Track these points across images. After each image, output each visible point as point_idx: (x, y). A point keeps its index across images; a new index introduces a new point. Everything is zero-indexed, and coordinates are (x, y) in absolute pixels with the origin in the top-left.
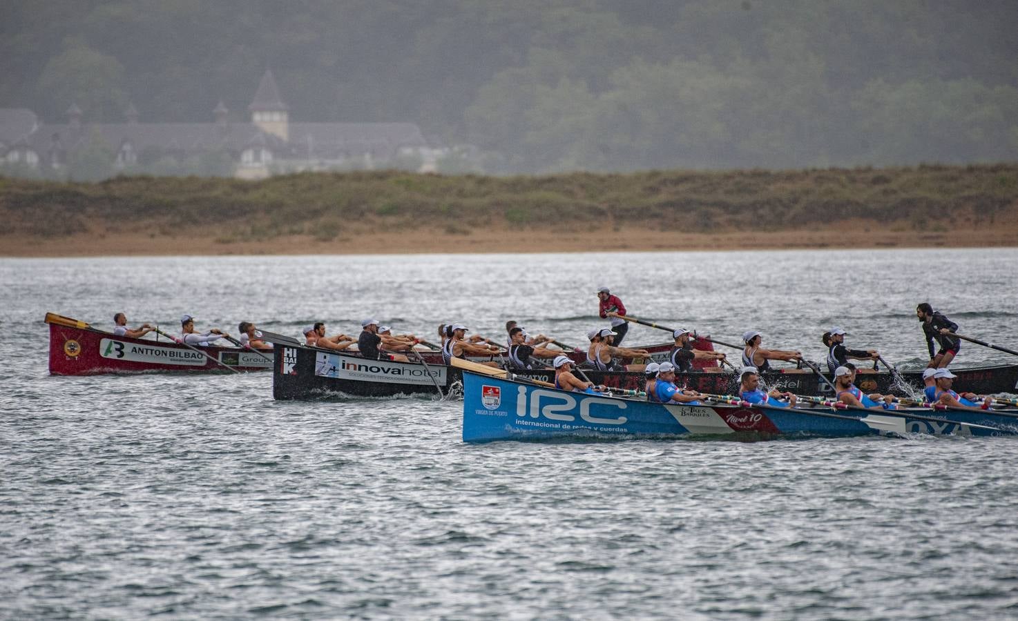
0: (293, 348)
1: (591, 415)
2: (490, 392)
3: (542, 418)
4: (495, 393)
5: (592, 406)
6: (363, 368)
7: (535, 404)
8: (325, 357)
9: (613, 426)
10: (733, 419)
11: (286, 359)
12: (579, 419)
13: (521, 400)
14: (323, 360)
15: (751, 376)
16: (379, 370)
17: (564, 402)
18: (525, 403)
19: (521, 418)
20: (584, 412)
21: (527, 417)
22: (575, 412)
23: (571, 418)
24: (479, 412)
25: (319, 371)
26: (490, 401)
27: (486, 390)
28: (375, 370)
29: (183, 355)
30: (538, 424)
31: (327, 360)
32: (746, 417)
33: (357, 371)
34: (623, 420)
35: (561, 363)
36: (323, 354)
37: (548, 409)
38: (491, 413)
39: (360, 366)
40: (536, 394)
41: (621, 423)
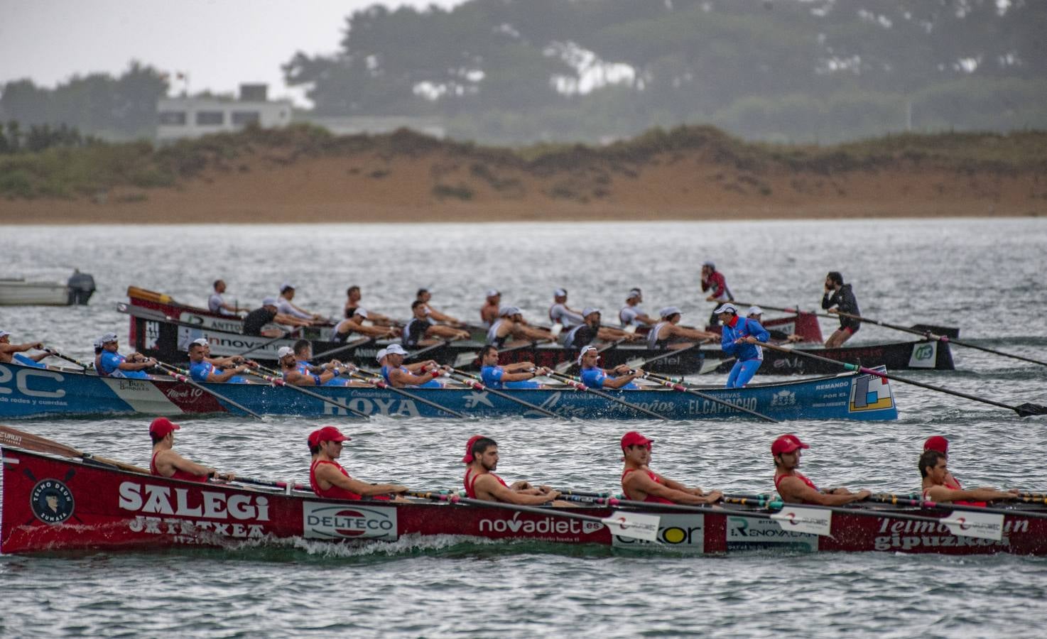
0: (155, 321)
1: (29, 388)
5: (29, 378)
6: (226, 343)
8: (187, 331)
9: (52, 399)
10: (173, 393)
11: (148, 333)
12: (17, 393)
14: (185, 334)
15: (197, 347)
16: (242, 344)
17: (1, 374)
20: (22, 384)
22: (12, 384)
23: (8, 391)
25: (182, 346)
28: (238, 344)
31: (189, 335)
32: (187, 392)
33: (220, 346)
34: (61, 393)
36: (185, 328)
39: (223, 341)
41: (60, 396)
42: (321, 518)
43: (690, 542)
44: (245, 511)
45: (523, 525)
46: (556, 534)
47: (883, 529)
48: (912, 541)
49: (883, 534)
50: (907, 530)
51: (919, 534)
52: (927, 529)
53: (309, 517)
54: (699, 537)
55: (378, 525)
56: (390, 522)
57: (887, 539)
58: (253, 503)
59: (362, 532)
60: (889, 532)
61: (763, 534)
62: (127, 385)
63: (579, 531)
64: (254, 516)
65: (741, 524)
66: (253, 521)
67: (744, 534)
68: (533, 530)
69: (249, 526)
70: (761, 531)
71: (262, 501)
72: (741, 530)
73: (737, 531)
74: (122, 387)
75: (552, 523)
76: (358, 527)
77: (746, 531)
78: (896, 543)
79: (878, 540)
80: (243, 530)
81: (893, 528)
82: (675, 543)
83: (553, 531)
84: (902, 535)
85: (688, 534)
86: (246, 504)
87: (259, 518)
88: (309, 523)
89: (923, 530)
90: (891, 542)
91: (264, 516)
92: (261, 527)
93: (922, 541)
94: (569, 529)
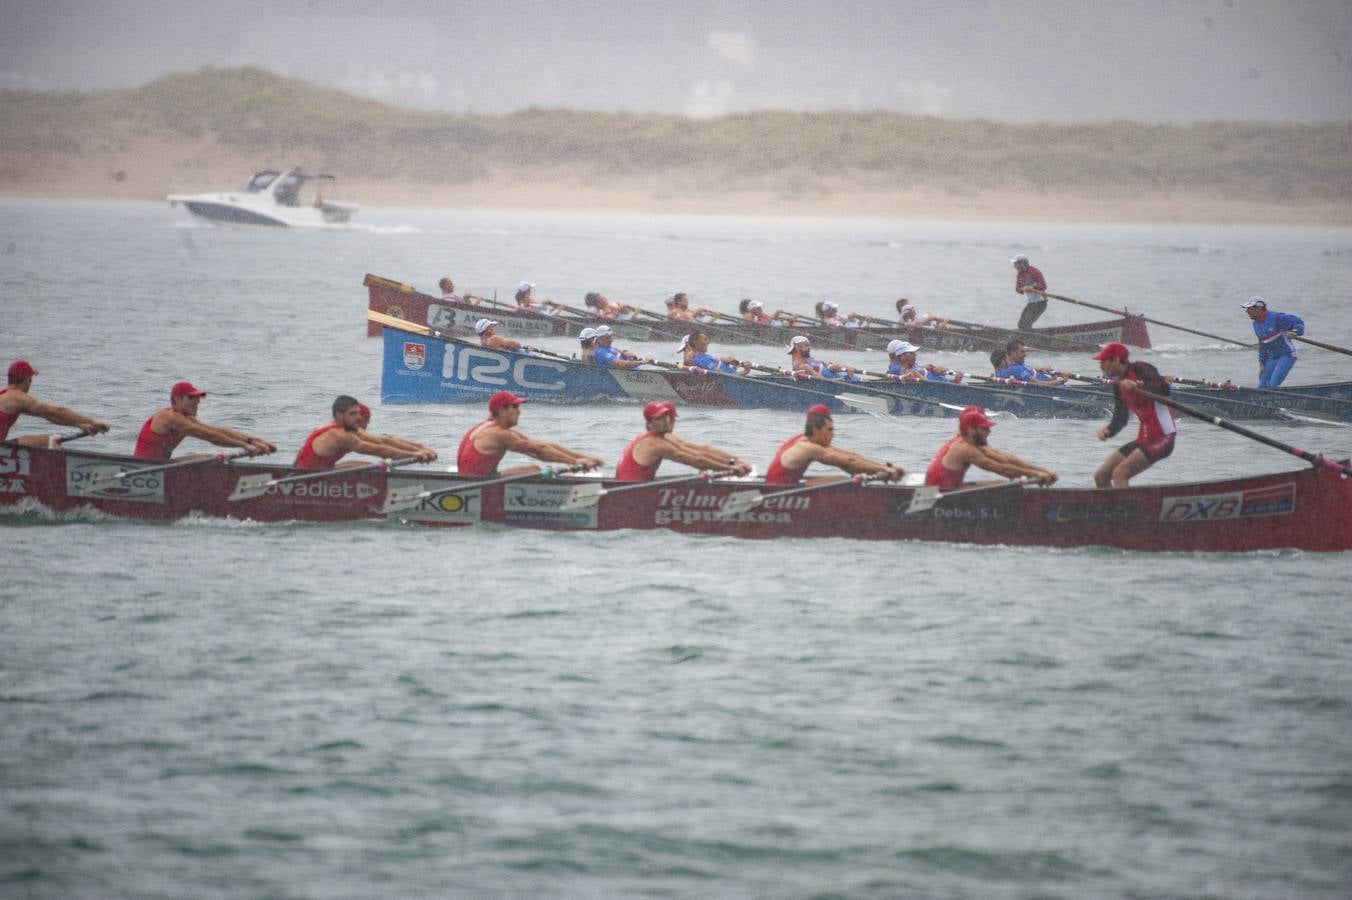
1: (526, 378)
2: (413, 350)
3: (470, 381)
4: (419, 351)
5: (527, 369)
7: (464, 364)
9: (549, 391)
10: (683, 387)
13: (448, 360)
17: (497, 363)
18: (452, 363)
19: (447, 381)
20: (519, 374)
21: (455, 379)
22: (508, 375)
23: (502, 382)
24: (401, 372)
26: (412, 361)
27: (409, 348)
29: (524, 325)
30: (466, 388)
32: (698, 385)
34: (561, 384)
35: (484, 328)
37: (478, 370)
38: (414, 374)
40: (465, 354)
41: (560, 388)
42: (85, 474)
43: (466, 510)
44: (5, 464)
45: (295, 488)
46: (330, 498)
47: (664, 502)
48: (692, 516)
49: (665, 508)
50: (687, 504)
51: (700, 509)
52: (709, 502)
53: (72, 473)
54: (475, 505)
55: (144, 483)
56: (156, 481)
57: (667, 513)
58: (14, 456)
59: (127, 491)
60: (669, 505)
61: (542, 504)
62: (635, 377)
63: (352, 496)
64: (14, 469)
65: (519, 493)
66: (14, 475)
67: (523, 504)
68: (305, 493)
69: (10, 481)
70: (540, 500)
71: (23, 455)
72: (520, 499)
73: (515, 500)
74: (629, 379)
75: (325, 487)
76: (123, 485)
77: (525, 500)
78: (677, 517)
79: (658, 513)
80: (4, 484)
81: (674, 502)
82: (453, 511)
83: (325, 495)
84: (683, 508)
85: (464, 503)
86: (7, 458)
87: (21, 472)
88: (73, 479)
89: (704, 504)
90: (671, 516)
91: (25, 470)
92: (22, 481)
93: (702, 515)
94: (342, 493)
